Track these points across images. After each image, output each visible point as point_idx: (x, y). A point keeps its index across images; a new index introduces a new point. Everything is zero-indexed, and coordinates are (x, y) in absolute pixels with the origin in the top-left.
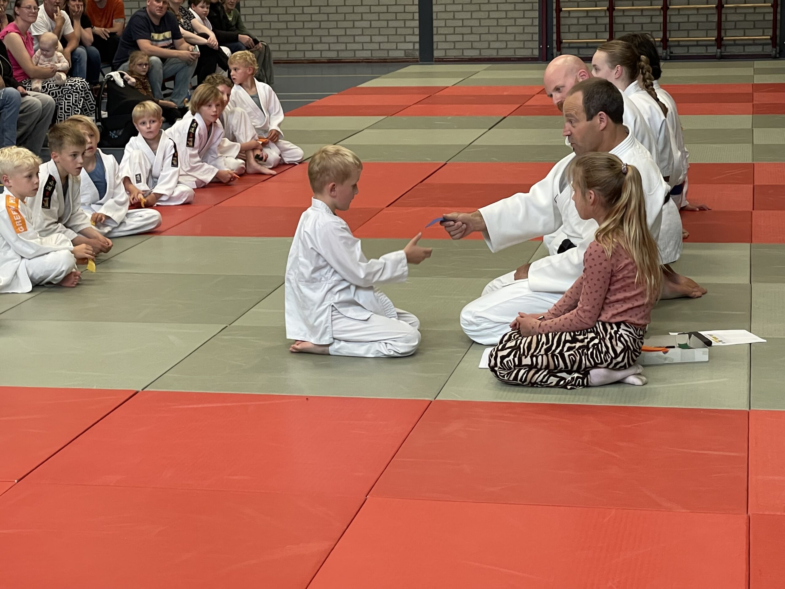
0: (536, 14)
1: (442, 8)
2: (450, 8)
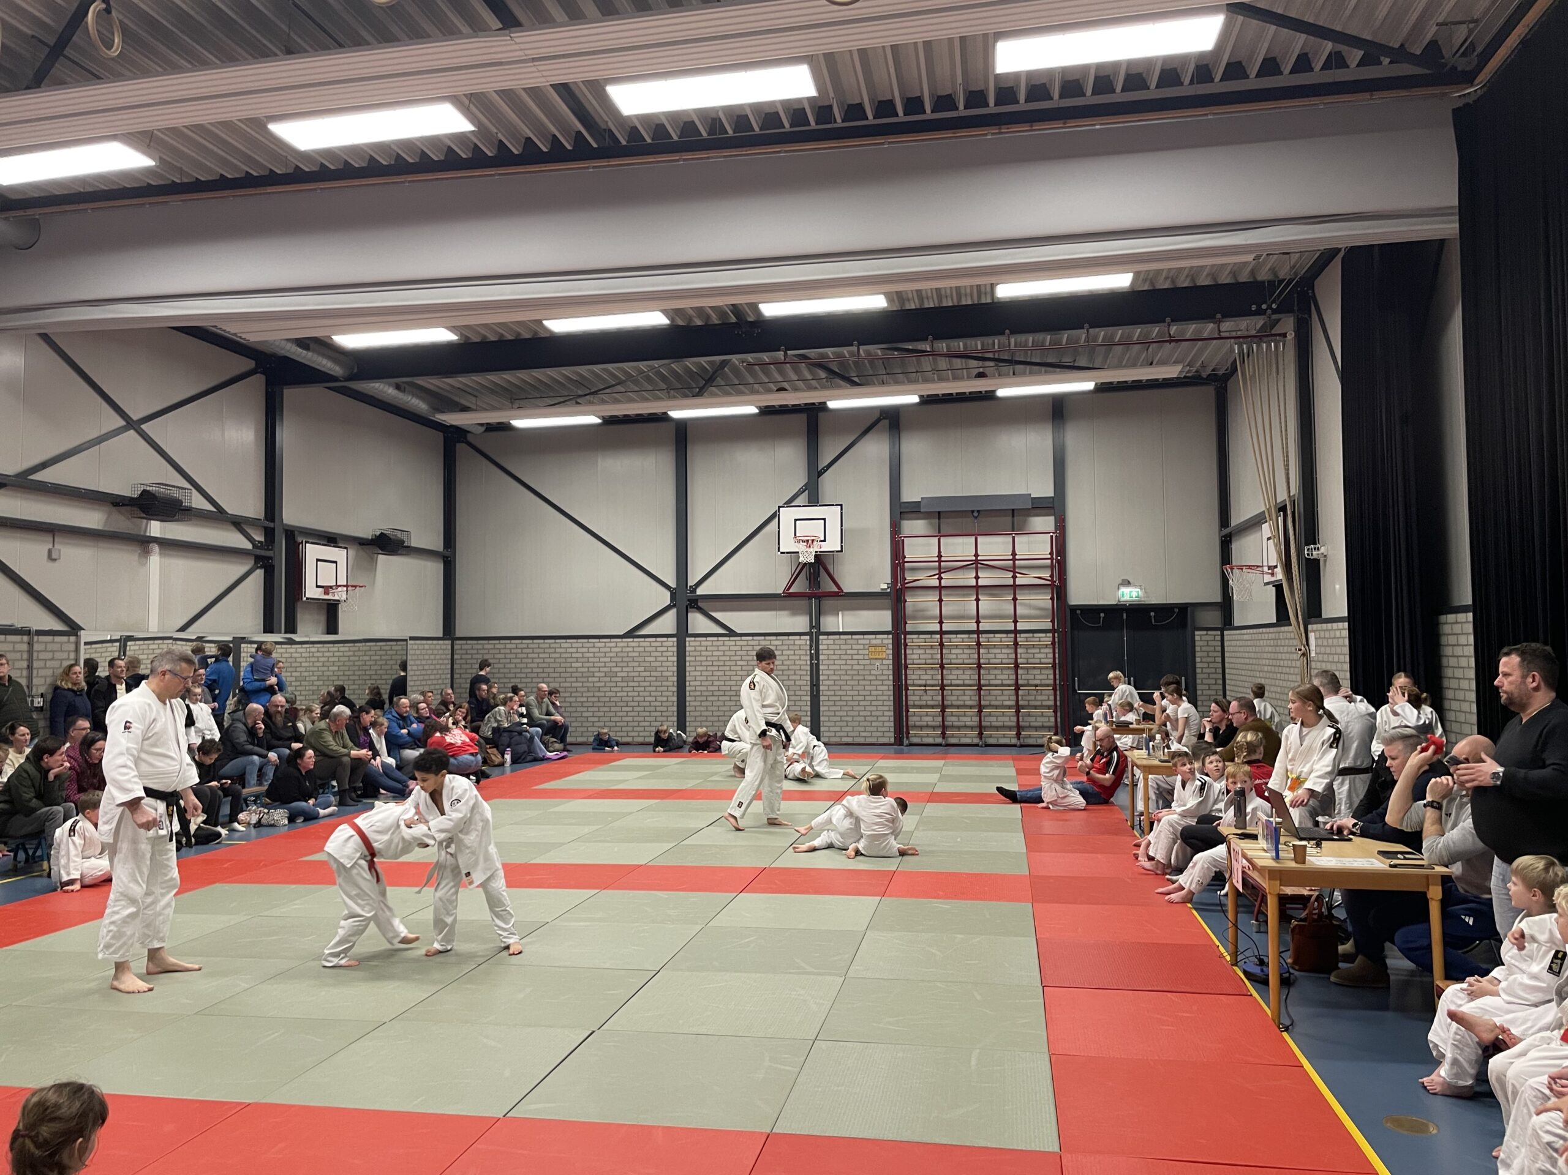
1: (826, 708)
2: (832, 708)
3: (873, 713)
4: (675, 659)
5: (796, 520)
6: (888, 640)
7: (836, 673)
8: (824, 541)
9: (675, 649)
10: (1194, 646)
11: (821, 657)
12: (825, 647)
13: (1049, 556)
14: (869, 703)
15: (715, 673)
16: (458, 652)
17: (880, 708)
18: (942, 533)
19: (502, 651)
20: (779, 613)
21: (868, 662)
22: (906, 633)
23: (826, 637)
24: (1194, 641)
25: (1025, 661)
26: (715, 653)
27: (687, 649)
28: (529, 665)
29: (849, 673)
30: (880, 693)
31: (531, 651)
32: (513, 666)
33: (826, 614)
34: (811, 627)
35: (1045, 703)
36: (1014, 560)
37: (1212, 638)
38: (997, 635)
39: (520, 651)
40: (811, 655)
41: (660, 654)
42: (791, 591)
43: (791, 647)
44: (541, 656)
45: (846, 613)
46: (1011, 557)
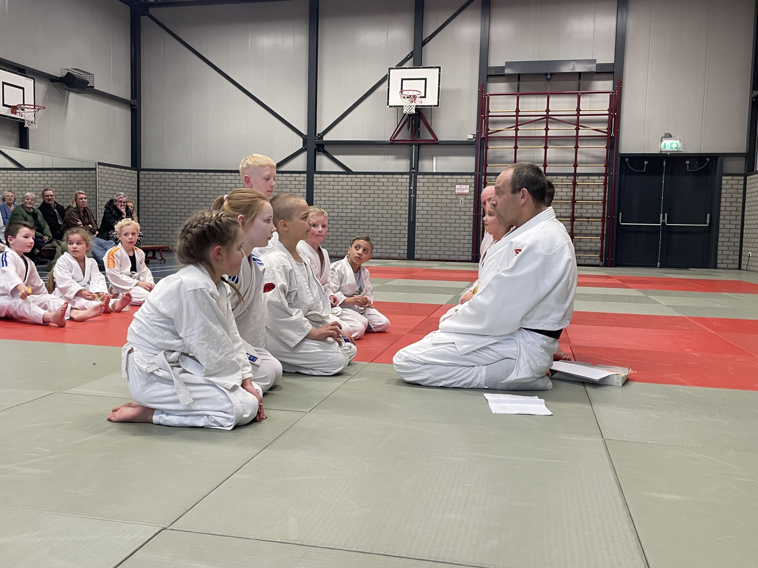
0: (471, 237)
1: (420, 232)
2: (424, 232)
3: (457, 237)
4: (305, 190)
5: (402, 80)
6: (471, 179)
7: (429, 205)
8: (425, 97)
9: (305, 183)
10: (720, 189)
11: (418, 192)
12: (422, 184)
13: (607, 112)
14: (453, 229)
15: (336, 203)
16: (142, 180)
17: (462, 233)
18: (521, 91)
19: (175, 180)
20: (386, 157)
21: (454, 197)
22: (486, 174)
23: (422, 176)
24: (721, 184)
25: (580, 198)
26: (336, 187)
27: (315, 183)
28: (195, 192)
29: (439, 205)
30: (463, 221)
31: (196, 181)
32: (183, 192)
33: (424, 158)
34: (411, 168)
35: (593, 232)
36: (578, 115)
37: (737, 182)
38: (559, 177)
39: (188, 181)
40: (410, 190)
41: (293, 186)
42: (396, 139)
43: (394, 184)
44: (204, 185)
45: (439, 158)
46: (576, 113)
